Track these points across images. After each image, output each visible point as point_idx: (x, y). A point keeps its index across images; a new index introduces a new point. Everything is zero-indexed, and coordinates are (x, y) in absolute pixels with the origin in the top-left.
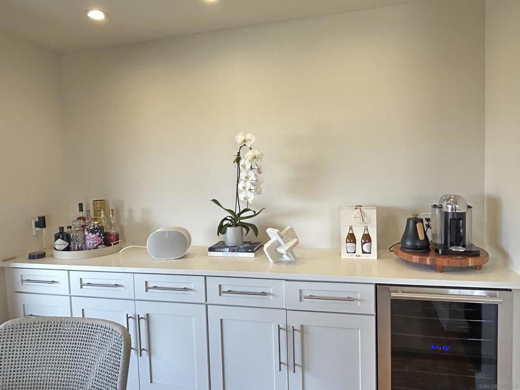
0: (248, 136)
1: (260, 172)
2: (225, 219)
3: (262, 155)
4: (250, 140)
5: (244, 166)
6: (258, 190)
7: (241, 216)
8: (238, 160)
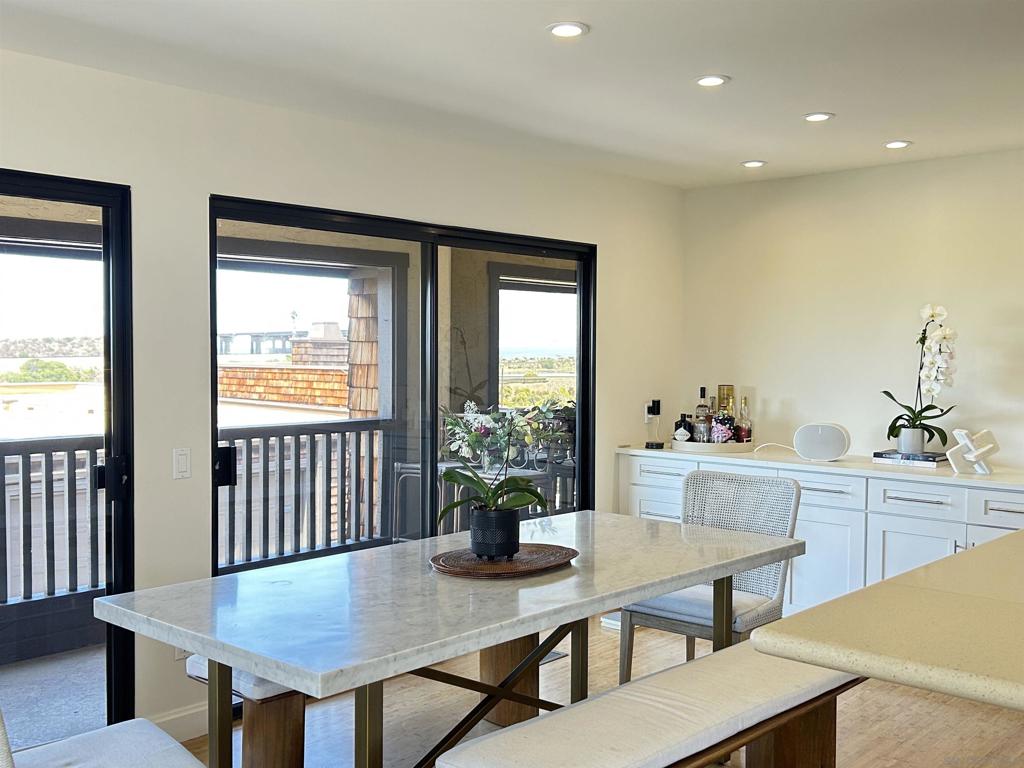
0: (938, 310)
1: (952, 358)
2: (900, 417)
3: (955, 335)
4: (940, 315)
5: (930, 349)
6: (948, 381)
7: (923, 414)
8: (923, 340)
